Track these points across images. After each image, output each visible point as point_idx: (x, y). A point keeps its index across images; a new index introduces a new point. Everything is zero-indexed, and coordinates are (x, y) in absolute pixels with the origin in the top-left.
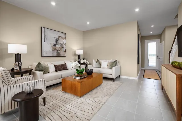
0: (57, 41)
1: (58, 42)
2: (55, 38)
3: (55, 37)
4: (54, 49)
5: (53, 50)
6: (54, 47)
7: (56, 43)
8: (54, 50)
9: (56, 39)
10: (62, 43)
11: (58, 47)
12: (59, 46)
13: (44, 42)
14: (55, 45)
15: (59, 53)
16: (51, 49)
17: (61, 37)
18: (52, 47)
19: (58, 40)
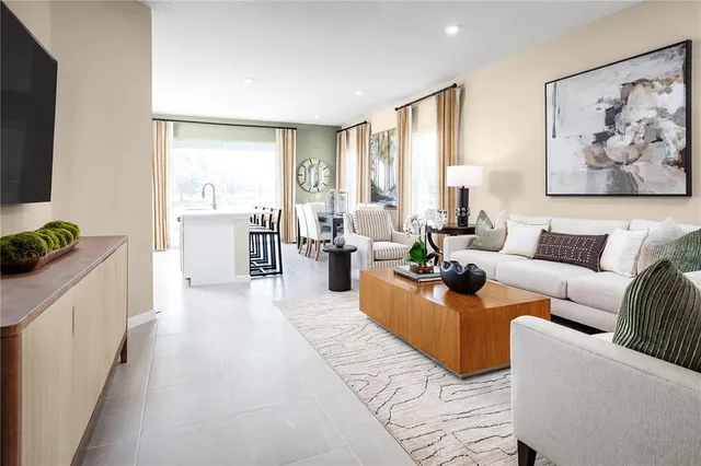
0: (612, 115)
1: (622, 115)
2: (600, 105)
3: (600, 101)
4: (598, 159)
5: (590, 167)
6: (597, 150)
7: (606, 129)
8: (598, 162)
9: (608, 106)
10: (652, 114)
11: (621, 144)
12: (628, 139)
13: (554, 137)
14: (601, 138)
15: (629, 175)
16: (583, 160)
17: (642, 81)
18: (587, 151)
19: (619, 110)
